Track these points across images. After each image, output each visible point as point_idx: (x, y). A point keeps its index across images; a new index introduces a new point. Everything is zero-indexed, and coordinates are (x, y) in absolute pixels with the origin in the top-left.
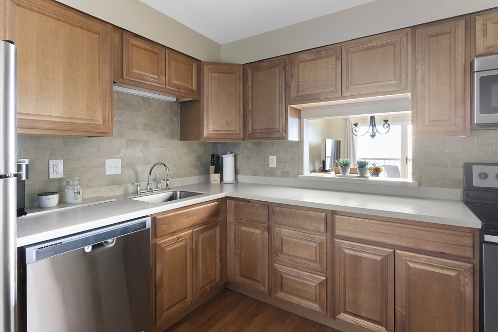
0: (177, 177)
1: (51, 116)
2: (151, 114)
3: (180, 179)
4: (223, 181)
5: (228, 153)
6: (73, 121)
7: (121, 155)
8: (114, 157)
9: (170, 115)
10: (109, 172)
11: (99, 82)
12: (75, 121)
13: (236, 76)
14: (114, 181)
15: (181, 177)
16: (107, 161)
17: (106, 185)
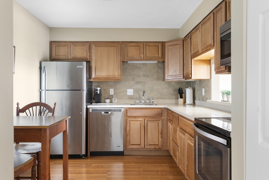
0: (161, 99)
1: (103, 76)
2: (147, 70)
3: (162, 100)
4: (186, 103)
5: (189, 87)
6: (109, 76)
7: (133, 87)
8: (130, 88)
9: (157, 69)
10: (128, 94)
11: (117, 63)
12: (110, 76)
13: (179, 46)
14: (131, 98)
15: (164, 99)
16: (128, 90)
17: (128, 99)
